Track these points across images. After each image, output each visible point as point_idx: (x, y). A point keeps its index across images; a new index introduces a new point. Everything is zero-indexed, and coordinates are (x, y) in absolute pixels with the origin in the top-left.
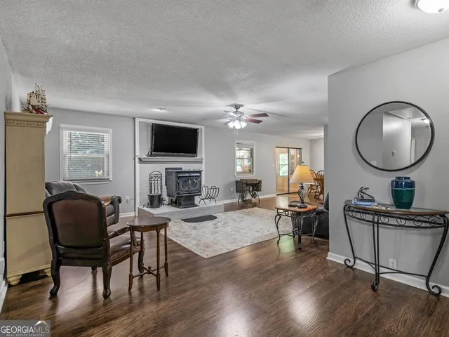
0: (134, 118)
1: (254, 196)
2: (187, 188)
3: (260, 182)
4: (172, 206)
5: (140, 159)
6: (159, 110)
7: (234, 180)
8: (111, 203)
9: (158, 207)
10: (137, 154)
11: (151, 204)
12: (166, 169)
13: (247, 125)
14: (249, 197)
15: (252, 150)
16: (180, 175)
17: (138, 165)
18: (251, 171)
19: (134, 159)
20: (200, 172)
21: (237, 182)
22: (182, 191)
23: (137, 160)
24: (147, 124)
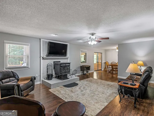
0: (40, 39)
1: (87, 72)
2: (65, 71)
3: (90, 66)
4: (57, 78)
5: (43, 58)
6: (54, 35)
7: (80, 66)
8: (31, 81)
9: (51, 79)
10: (42, 55)
11: (48, 79)
12: (54, 62)
13: (97, 43)
14: (85, 72)
15: (86, 54)
16: (62, 65)
17: (42, 60)
18: (85, 62)
19: (40, 57)
20: (69, 63)
21: (81, 66)
22: (62, 72)
23: (41, 58)
24: (46, 42)
